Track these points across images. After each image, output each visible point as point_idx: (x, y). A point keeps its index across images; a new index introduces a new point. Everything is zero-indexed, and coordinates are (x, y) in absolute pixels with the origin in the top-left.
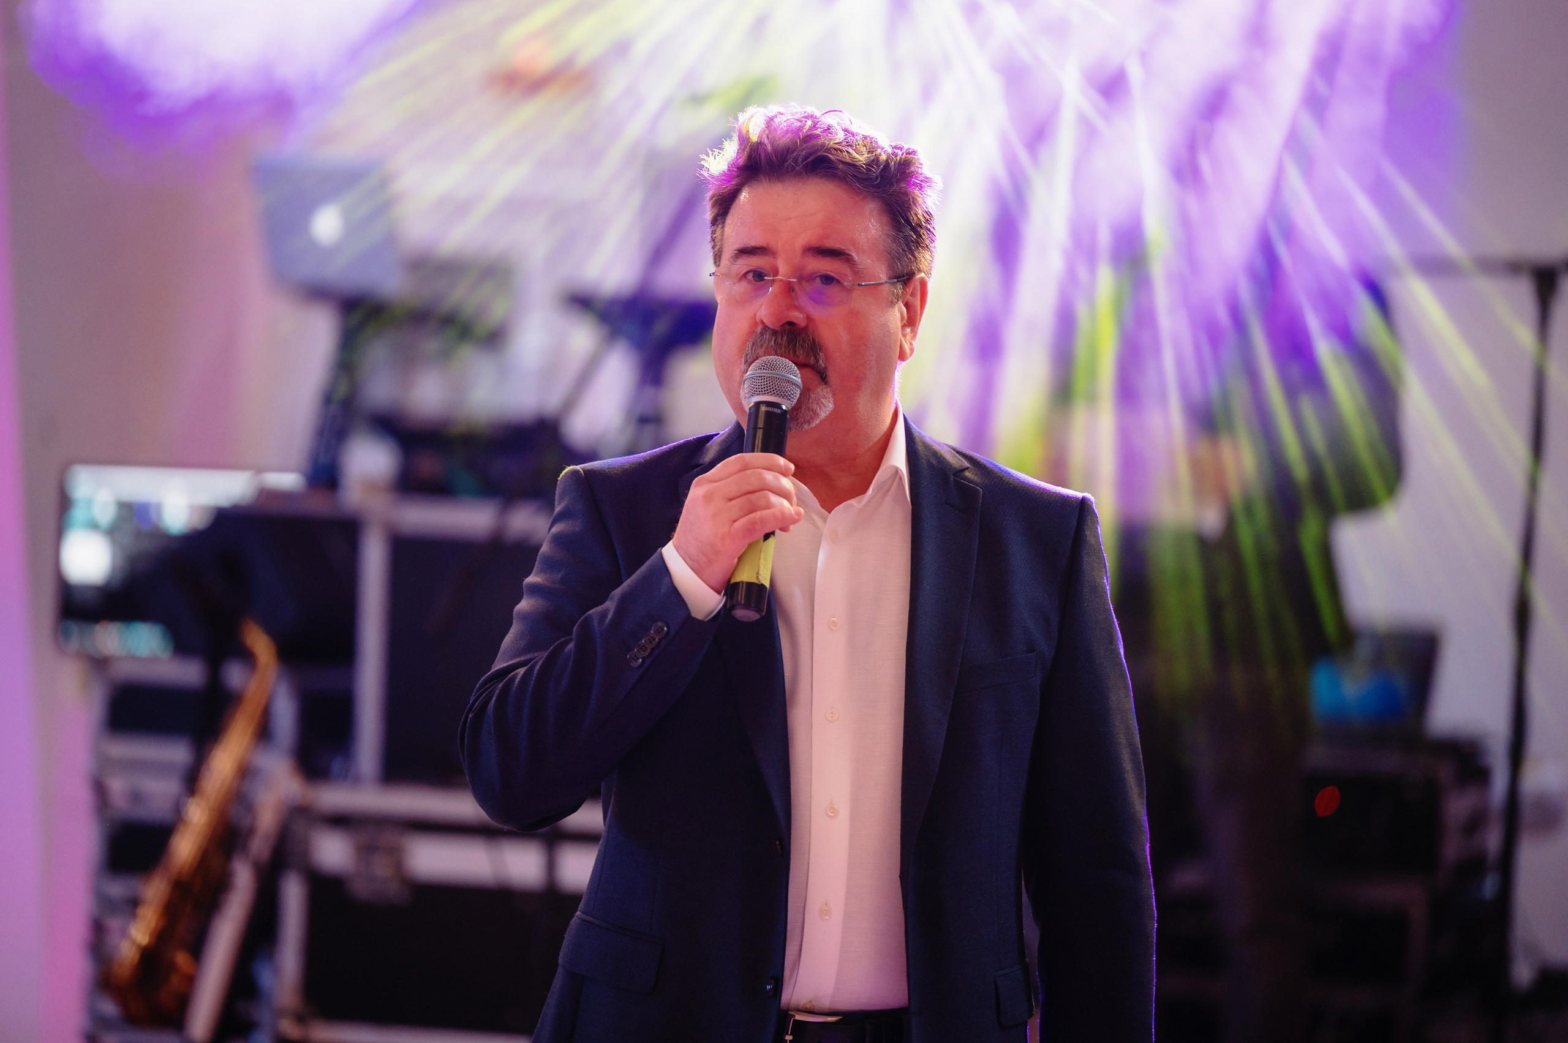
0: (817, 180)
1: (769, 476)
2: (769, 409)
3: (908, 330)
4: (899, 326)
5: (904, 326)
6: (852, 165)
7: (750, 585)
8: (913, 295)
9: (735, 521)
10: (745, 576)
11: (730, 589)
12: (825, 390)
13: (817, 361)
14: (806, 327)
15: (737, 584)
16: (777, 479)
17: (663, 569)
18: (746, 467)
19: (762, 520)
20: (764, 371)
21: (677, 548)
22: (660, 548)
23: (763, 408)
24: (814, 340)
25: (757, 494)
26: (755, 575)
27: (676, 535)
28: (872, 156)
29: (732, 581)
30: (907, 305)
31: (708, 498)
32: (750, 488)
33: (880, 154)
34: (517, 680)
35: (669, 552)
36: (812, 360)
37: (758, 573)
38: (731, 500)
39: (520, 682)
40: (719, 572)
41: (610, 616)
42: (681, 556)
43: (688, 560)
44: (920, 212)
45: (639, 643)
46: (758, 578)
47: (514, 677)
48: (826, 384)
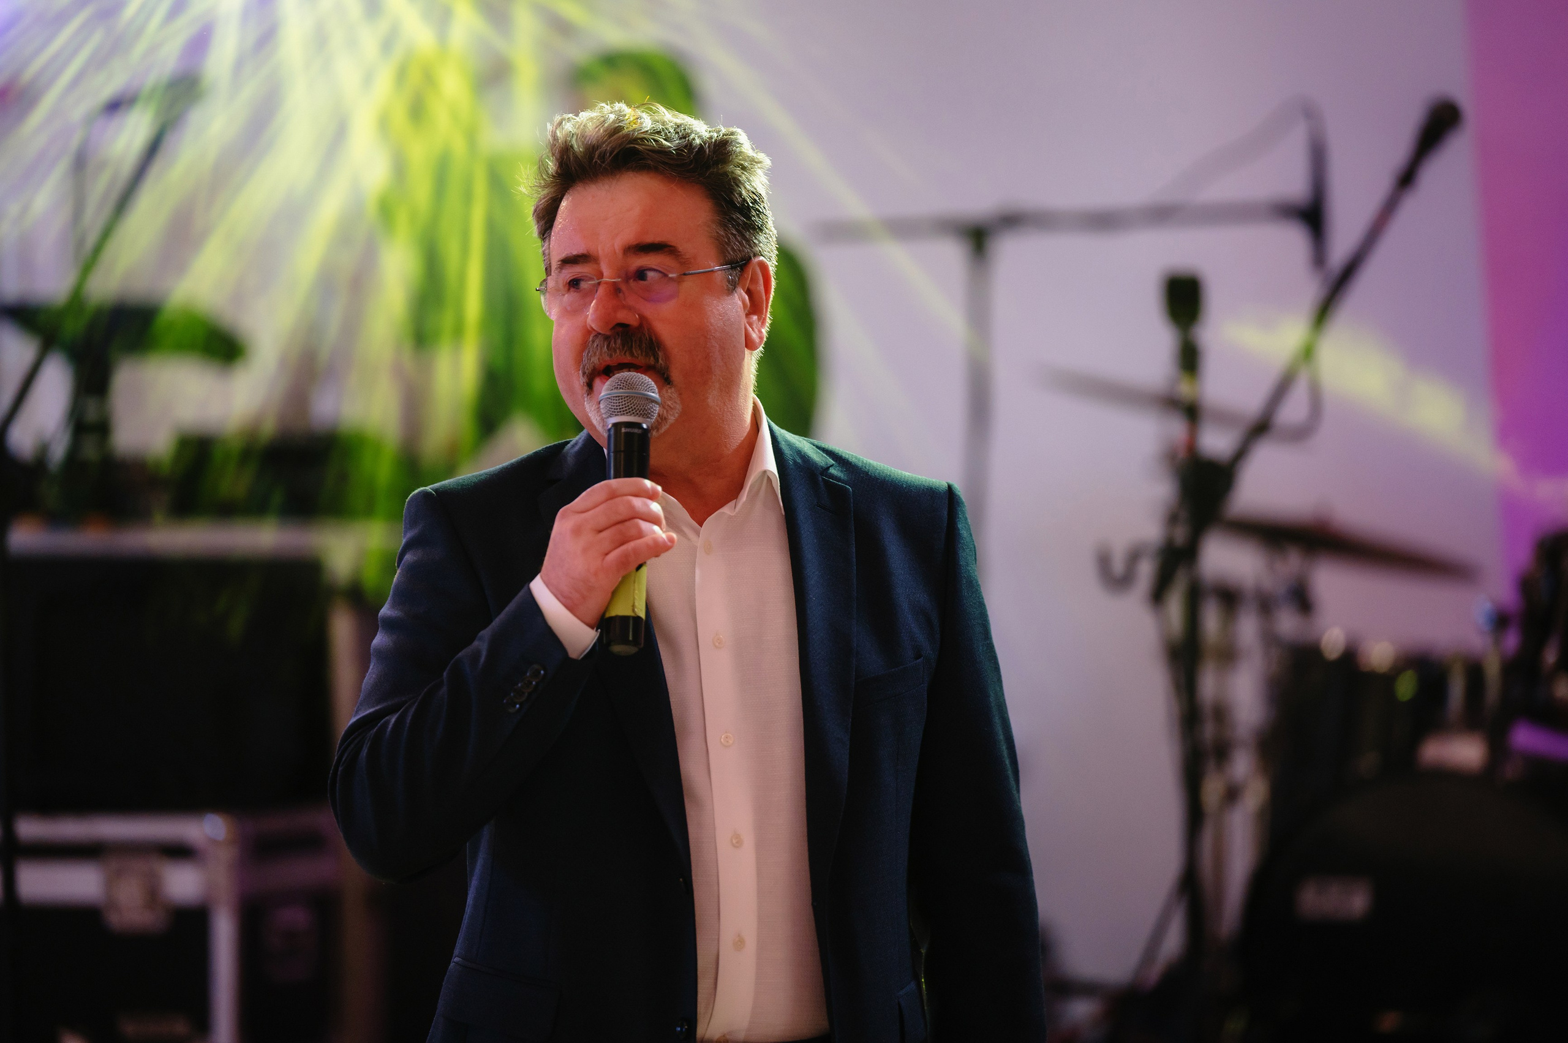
0: (631, 174)
1: (638, 502)
2: (628, 430)
3: (755, 318)
4: (742, 314)
5: (748, 315)
6: (663, 152)
7: (625, 619)
8: (754, 280)
9: (607, 554)
10: (620, 609)
11: (605, 624)
12: (669, 391)
13: (657, 360)
14: (641, 326)
15: (612, 618)
16: (647, 506)
17: (533, 607)
18: (613, 495)
19: (636, 552)
20: (621, 390)
21: (548, 584)
22: (527, 585)
23: (623, 430)
24: (651, 340)
25: (627, 524)
26: (631, 608)
27: (544, 568)
28: (684, 142)
29: (607, 615)
30: (749, 292)
31: (577, 531)
32: (620, 518)
33: (694, 139)
34: (390, 726)
35: (538, 587)
36: (652, 361)
37: (633, 606)
38: (600, 531)
39: (392, 728)
40: (593, 607)
41: (483, 659)
42: (552, 592)
43: (561, 598)
44: (744, 192)
45: (515, 687)
46: (633, 611)
47: (388, 722)
48: (669, 384)
